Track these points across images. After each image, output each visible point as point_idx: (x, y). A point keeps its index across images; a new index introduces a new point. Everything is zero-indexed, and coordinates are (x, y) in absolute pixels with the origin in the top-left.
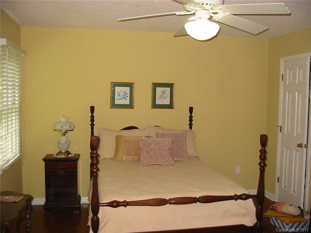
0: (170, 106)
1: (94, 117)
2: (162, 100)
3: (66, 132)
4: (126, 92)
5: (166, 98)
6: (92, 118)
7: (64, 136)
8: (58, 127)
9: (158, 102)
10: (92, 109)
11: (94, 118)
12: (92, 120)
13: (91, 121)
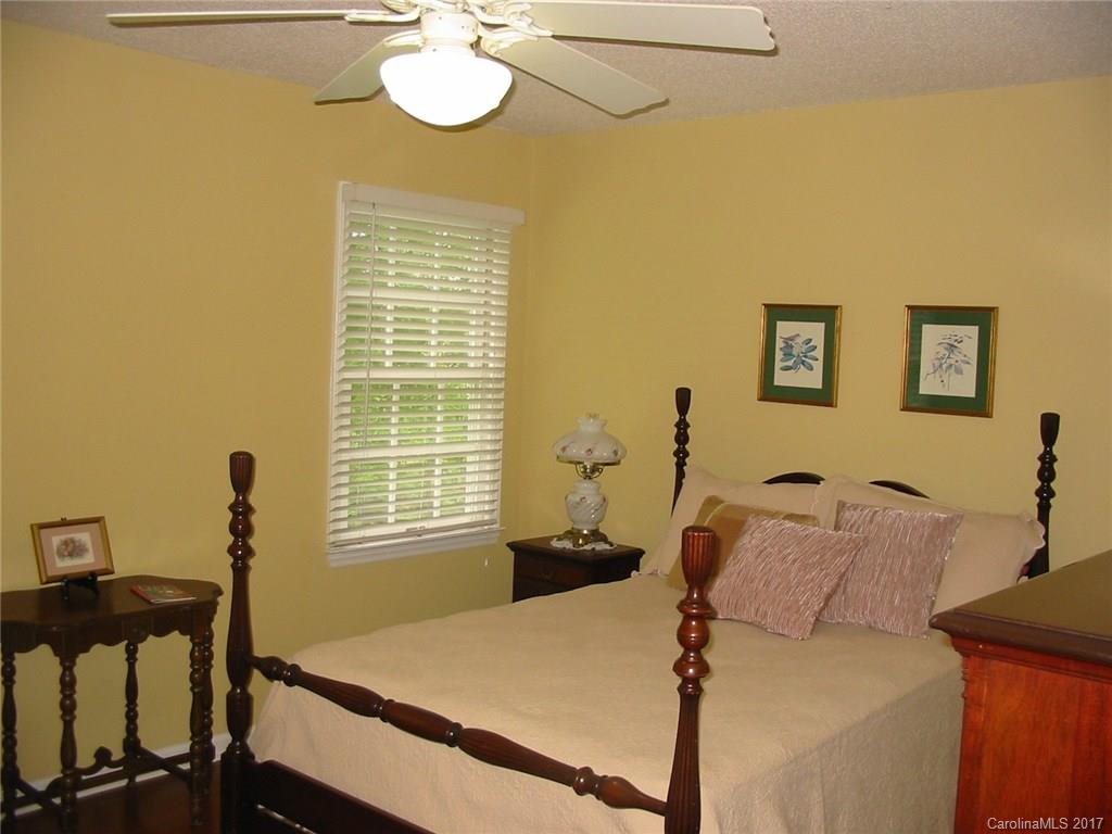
0: (978, 406)
1: (687, 426)
2: (945, 378)
3: (596, 468)
4: (811, 340)
5: (959, 371)
6: (682, 427)
7: (587, 480)
8: (577, 451)
9: (927, 387)
10: (683, 398)
11: (689, 431)
12: (682, 437)
13: (677, 439)
